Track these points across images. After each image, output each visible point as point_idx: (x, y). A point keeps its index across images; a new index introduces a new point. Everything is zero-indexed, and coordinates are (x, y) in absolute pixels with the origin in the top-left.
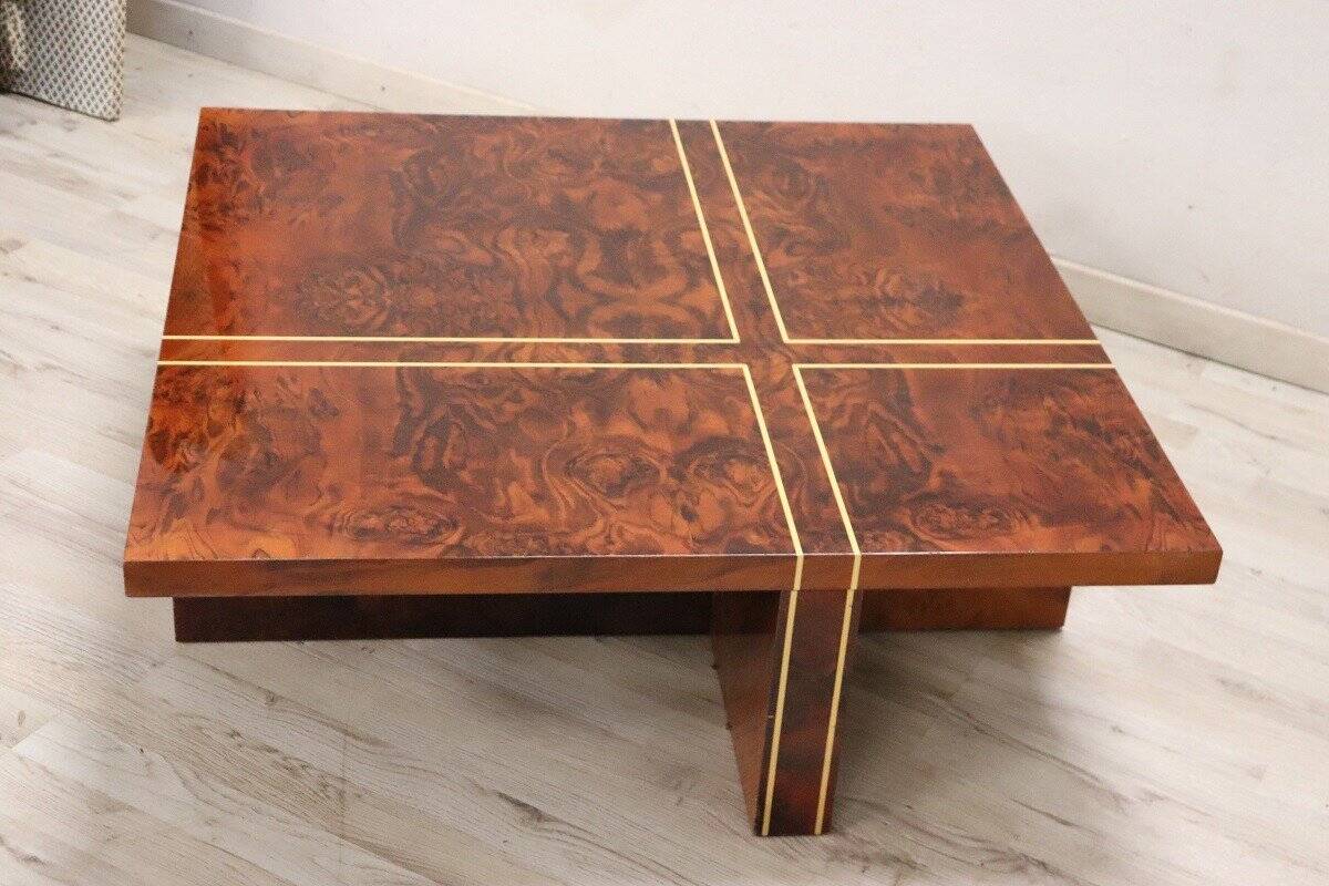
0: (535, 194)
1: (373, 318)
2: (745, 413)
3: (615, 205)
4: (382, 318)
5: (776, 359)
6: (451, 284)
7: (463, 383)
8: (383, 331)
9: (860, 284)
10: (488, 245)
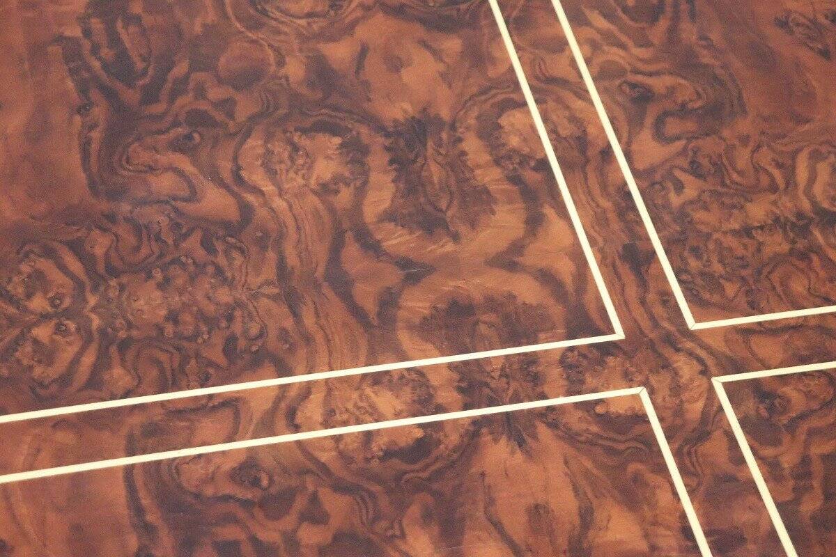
0: (281, 63)
1: (76, 361)
2: (664, 498)
3: (397, 70)
4: (88, 360)
5: (686, 368)
6: (184, 266)
7: (228, 489)
8: (95, 387)
9: (773, 188)
10: (227, 175)
